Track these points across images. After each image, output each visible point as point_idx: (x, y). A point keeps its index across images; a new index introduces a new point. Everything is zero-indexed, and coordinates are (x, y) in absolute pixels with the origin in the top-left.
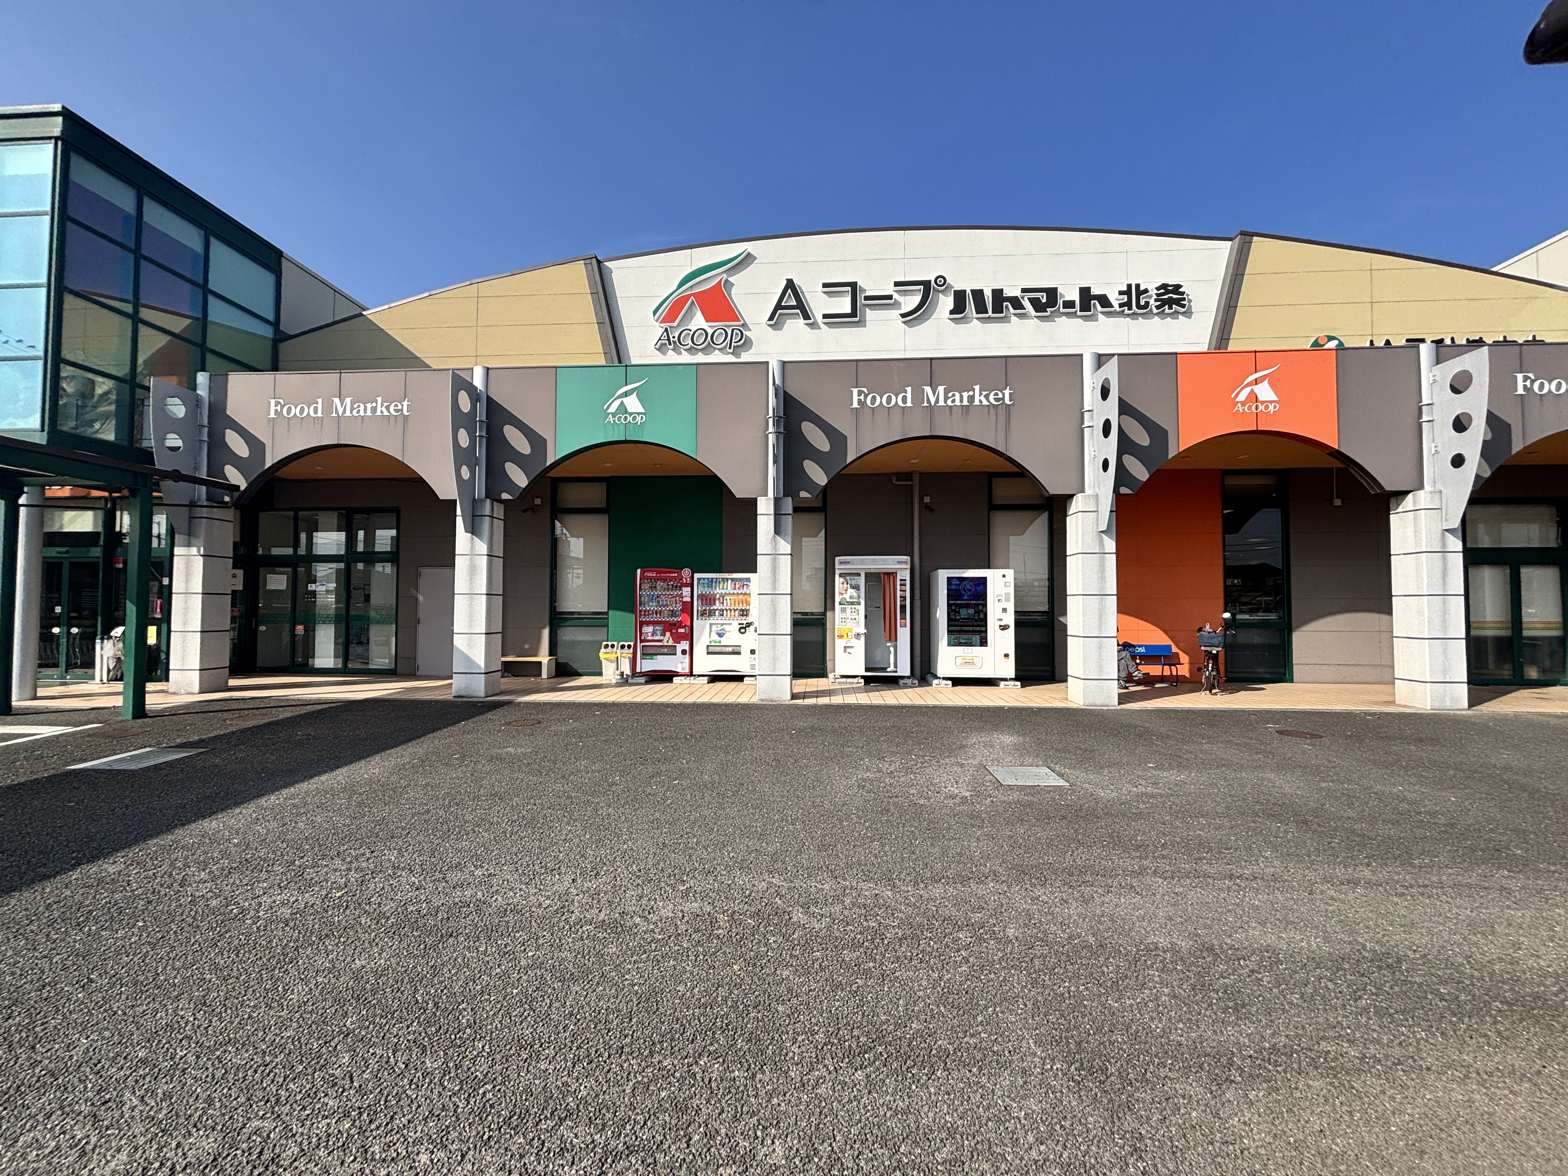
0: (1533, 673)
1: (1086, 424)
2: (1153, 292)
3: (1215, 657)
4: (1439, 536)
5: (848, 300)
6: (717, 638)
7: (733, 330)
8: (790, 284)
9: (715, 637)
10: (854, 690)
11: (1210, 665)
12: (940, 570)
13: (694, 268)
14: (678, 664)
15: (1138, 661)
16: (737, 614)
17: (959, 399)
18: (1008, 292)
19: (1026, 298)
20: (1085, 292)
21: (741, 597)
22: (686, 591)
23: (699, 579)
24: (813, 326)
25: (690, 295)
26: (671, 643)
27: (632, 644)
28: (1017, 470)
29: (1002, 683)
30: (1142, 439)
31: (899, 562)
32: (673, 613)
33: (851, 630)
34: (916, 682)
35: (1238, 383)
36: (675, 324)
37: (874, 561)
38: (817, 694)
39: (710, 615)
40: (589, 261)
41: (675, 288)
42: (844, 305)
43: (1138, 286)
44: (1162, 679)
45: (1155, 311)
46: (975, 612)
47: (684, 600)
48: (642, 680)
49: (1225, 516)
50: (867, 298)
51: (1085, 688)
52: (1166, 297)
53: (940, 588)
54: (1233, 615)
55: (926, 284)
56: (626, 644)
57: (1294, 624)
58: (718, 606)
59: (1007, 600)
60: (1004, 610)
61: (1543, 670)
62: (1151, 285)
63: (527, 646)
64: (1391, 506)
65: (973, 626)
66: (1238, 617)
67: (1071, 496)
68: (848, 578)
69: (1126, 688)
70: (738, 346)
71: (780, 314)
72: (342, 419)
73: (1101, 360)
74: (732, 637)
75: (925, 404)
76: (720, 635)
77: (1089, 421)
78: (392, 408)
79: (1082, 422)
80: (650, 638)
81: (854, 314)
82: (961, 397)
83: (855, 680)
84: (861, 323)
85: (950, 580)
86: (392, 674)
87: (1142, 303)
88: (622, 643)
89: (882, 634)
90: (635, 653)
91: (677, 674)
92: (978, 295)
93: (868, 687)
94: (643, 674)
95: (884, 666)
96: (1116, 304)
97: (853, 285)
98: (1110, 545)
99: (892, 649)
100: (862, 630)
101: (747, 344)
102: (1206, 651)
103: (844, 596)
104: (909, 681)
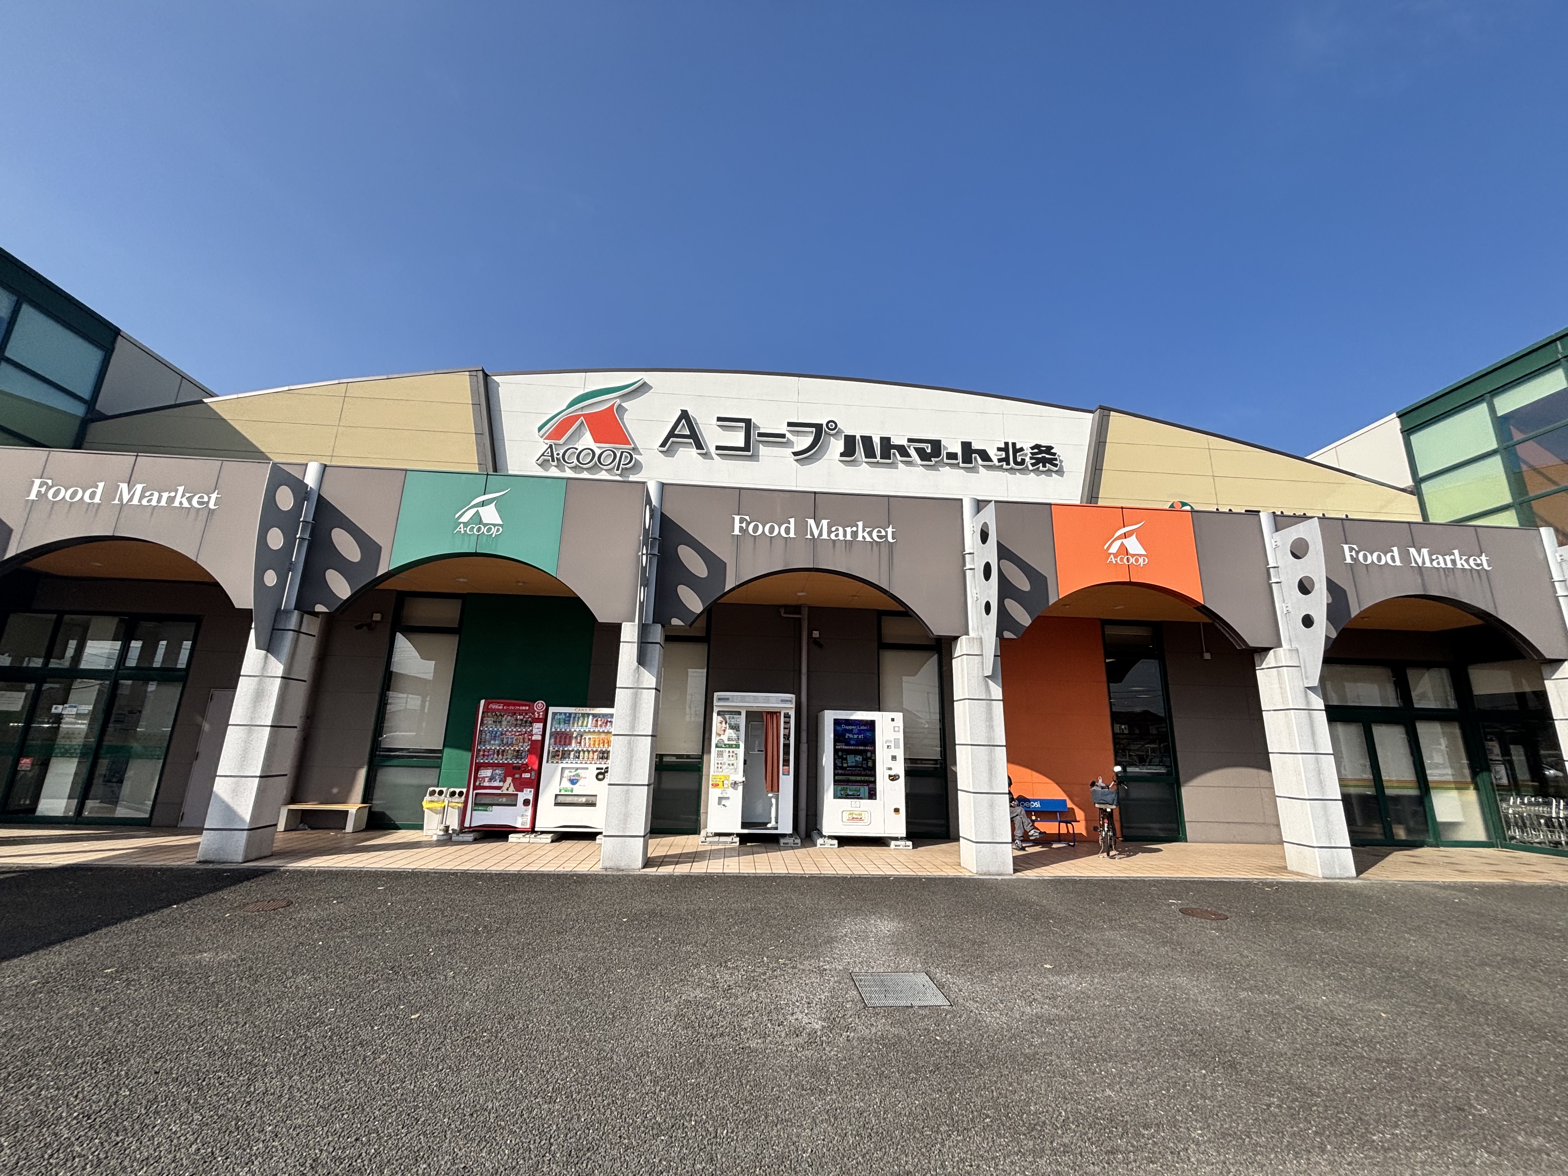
0: (1401, 833)
1: (968, 566)
2: (1028, 451)
3: (1110, 816)
4: (1302, 695)
5: (742, 435)
6: (568, 785)
7: (622, 453)
8: (684, 415)
9: (566, 784)
10: (725, 853)
11: (1106, 825)
12: (826, 711)
13: (587, 391)
14: (519, 817)
15: (1034, 818)
16: (595, 757)
17: (842, 534)
18: (895, 441)
19: (912, 448)
20: (966, 446)
21: (603, 736)
22: (537, 727)
23: (554, 714)
24: (707, 455)
25: (581, 416)
26: (512, 790)
27: (465, 790)
28: (901, 609)
29: (893, 843)
30: (1023, 584)
31: (783, 701)
32: (518, 754)
33: (727, 777)
34: (798, 841)
35: (1109, 536)
36: (561, 442)
37: (756, 700)
38: (678, 859)
39: (563, 758)
40: (474, 373)
41: (564, 407)
42: (737, 439)
43: (1014, 444)
44: (1059, 838)
45: (1031, 468)
46: (863, 759)
47: (534, 738)
48: (470, 837)
49: (1108, 665)
50: (760, 435)
51: (978, 852)
52: (1040, 456)
53: (826, 732)
54: (1124, 769)
55: (818, 427)
56: (458, 790)
57: (1182, 779)
58: (574, 746)
59: (897, 746)
60: (894, 758)
61: (1409, 831)
62: (1026, 444)
63: (335, 791)
64: (1257, 663)
65: (861, 775)
66: (1129, 769)
67: (956, 638)
68: (727, 716)
69: (1023, 849)
70: (626, 468)
71: (673, 442)
72: (125, 509)
73: (980, 505)
74: (588, 785)
75: (809, 536)
76: (573, 782)
77: (970, 564)
78: (195, 502)
79: (964, 565)
80: (486, 784)
81: (747, 448)
82: (845, 532)
83: (729, 839)
84: (754, 457)
85: (837, 722)
86: (145, 825)
87: (1019, 460)
88: (452, 790)
89: (761, 783)
90: (466, 802)
91: (515, 830)
92: (867, 441)
93: (743, 848)
94: (472, 830)
95: (766, 821)
96: (995, 459)
97: (748, 422)
98: (997, 692)
99: (774, 801)
100: (740, 777)
101: (637, 467)
102: (1100, 809)
103: (722, 737)
104: (790, 841)
